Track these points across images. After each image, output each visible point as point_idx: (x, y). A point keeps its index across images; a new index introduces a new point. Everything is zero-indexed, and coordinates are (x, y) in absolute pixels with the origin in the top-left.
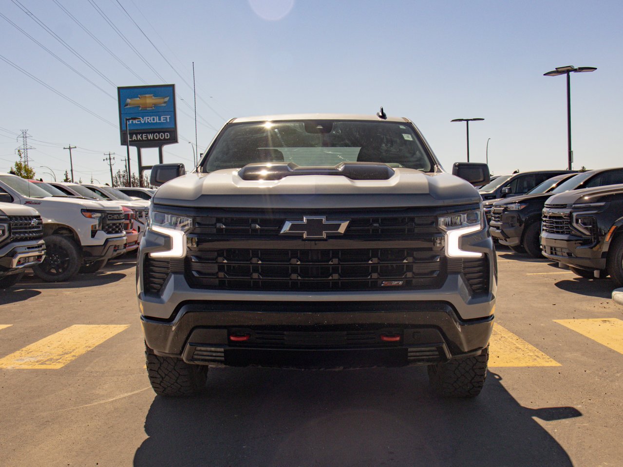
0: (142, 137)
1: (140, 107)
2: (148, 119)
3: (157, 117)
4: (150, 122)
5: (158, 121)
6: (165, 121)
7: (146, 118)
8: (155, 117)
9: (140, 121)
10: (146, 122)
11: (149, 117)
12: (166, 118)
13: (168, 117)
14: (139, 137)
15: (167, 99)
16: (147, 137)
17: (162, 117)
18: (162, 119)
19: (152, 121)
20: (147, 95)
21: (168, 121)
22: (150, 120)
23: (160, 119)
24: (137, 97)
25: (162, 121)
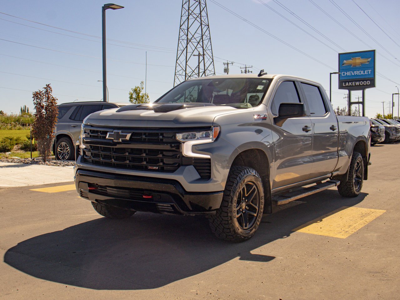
0: (352, 84)
1: (352, 65)
2: (357, 72)
3: (363, 71)
4: (358, 74)
5: (363, 74)
6: (368, 74)
7: (356, 72)
8: (361, 71)
9: (351, 74)
10: (355, 74)
11: (358, 72)
12: (369, 71)
13: (370, 71)
14: (350, 84)
15: (369, 60)
16: (355, 84)
17: (366, 71)
18: (366, 72)
19: (359, 74)
20: (357, 58)
21: (370, 73)
22: (358, 73)
23: (364, 72)
24: (351, 59)
25: (366, 73)
